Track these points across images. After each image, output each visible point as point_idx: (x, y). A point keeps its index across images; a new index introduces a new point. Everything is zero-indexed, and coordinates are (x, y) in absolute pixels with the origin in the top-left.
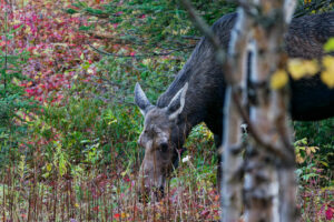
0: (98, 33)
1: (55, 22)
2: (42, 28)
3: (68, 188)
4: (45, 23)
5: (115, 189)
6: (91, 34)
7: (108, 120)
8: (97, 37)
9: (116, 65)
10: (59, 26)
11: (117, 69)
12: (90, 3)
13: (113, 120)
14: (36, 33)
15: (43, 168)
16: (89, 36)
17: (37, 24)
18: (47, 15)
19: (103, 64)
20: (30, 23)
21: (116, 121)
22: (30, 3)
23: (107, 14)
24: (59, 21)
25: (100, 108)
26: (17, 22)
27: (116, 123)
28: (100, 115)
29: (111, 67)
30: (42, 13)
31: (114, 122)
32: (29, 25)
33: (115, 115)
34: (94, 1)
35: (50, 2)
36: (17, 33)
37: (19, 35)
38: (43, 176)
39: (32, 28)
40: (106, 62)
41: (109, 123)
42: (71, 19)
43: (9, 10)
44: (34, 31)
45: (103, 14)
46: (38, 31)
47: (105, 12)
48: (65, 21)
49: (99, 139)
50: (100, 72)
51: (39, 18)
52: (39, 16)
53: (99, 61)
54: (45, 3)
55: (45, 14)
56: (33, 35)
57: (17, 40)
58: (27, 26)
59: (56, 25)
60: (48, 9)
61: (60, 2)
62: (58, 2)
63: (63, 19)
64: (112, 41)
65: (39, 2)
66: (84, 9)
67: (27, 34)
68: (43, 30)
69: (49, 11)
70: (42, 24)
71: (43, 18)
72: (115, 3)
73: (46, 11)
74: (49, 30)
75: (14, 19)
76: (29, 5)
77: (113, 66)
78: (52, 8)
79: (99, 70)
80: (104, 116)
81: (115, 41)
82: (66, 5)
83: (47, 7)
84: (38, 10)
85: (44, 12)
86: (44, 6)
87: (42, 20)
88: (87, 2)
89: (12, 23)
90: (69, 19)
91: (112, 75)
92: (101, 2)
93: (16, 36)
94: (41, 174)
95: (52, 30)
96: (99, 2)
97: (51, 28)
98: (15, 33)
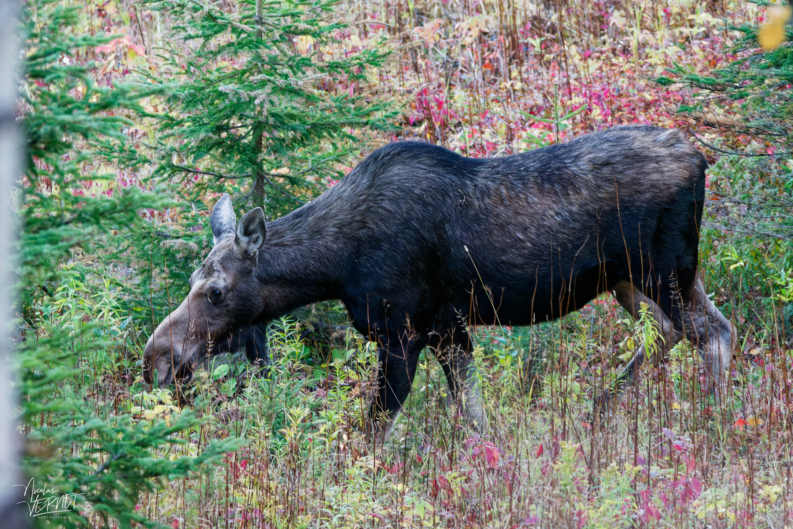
0: (710, 117)
1: (642, 100)
2: (619, 109)
3: (661, 377)
4: (624, 100)
5: (739, 377)
6: (697, 119)
7: (730, 263)
8: (710, 125)
9: (742, 169)
10: (648, 105)
11: (745, 176)
12: (700, 66)
13: (736, 262)
14: (610, 118)
15: (621, 345)
16: (694, 122)
17: (611, 102)
18: (627, 88)
19: (721, 168)
20: (599, 101)
21: (743, 264)
22: (600, 69)
23: (724, 84)
24: (648, 97)
25: (716, 243)
26: (577, 100)
27: (742, 267)
28: (715, 253)
29: (735, 173)
30: (619, 83)
31: (738, 265)
32: (597, 104)
33: (741, 254)
34: (706, 63)
35: (633, 65)
36: (578, 117)
37: (582, 122)
38: (621, 357)
39: (603, 110)
40: (726, 165)
41: (732, 267)
42: (668, 93)
43: (565, 80)
44: (605, 115)
45: (719, 84)
46: (613, 114)
47: (721, 81)
48: (657, 98)
49: (713, 294)
50: (716, 183)
51: (615, 94)
52: (614, 89)
53: (714, 162)
54: (626, 67)
55: (625, 86)
56: (605, 121)
57: (577, 130)
58: (594, 106)
59: (643, 104)
60: (629, 78)
61: (650, 65)
62: (647, 65)
63: (653, 94)
64: (733, 129)
65: (613, 65)
66: (685, 77)
67: (594, 120)
68: (620, 113)
69: (632, 81)
70: (619, 104)
71: (621, 92)
72: (736, 66)
73: (626, 80)
74: (631, 113)
75: (573, 95)
76: (598, 71)
77: (737, 171)
78: (636, 75)
79: (715, 179)
80: (722, 255)
81: (737, 129)
82: (660, 70)
83: (628, 74)
84: (613, 78)
85: (623, 82)
86: (622, 72)
87: (620, 96)
88: (695, 64)
89: (569, 103)
90: (665, 93)
91: (736, 187)
92: (719, 65)
93: (577, 124)
94: (618, 354)
95: (637, 111)
96: (715, 65)
97: (634, 109)
98: (574, 119)
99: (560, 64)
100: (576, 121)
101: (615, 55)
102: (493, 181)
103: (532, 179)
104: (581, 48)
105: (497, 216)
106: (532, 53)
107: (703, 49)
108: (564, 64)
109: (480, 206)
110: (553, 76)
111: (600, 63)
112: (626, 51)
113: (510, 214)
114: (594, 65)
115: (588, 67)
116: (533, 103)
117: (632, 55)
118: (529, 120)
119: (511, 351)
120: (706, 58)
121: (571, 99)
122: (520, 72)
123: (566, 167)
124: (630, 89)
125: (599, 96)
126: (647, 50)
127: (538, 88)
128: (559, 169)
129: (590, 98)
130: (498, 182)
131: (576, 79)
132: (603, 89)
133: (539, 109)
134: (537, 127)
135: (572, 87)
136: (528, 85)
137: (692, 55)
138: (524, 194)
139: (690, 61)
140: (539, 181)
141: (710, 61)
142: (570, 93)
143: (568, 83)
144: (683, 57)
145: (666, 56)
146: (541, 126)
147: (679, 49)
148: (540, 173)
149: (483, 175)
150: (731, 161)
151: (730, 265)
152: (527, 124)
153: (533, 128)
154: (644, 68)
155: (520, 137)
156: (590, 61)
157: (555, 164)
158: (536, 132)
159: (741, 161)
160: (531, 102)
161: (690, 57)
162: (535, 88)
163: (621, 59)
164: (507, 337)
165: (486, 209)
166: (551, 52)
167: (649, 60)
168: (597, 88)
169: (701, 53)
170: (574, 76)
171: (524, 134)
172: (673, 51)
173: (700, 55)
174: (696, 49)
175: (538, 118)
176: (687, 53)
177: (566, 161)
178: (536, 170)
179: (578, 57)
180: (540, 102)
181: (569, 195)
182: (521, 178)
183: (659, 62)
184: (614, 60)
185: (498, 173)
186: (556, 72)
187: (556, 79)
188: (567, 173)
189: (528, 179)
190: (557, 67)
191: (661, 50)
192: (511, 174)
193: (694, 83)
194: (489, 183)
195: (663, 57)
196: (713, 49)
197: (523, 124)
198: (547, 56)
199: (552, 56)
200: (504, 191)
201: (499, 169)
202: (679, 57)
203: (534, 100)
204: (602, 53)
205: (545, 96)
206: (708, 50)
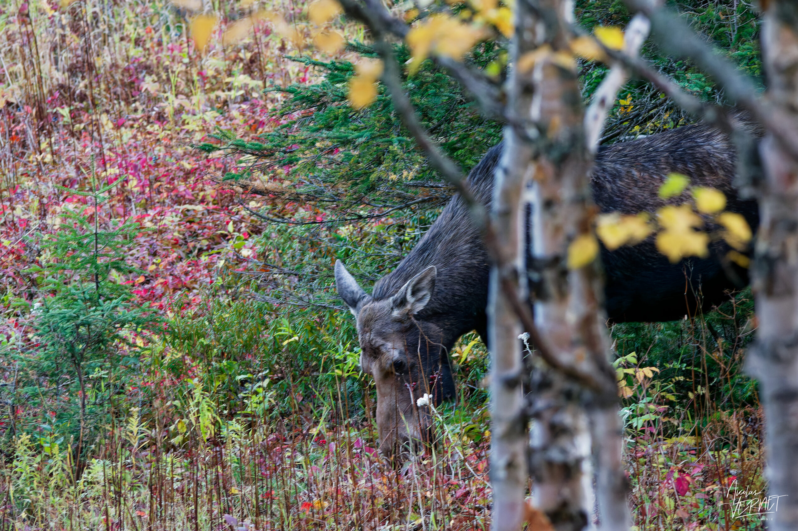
0: (257, 184)
1: (180, 169)
2: (157, 179)
3: (218, 460)
4: (162, 170)
5: (300, 458)
6: (244, 187)
7: (283, 338)
8: (256, 192)
9: (291, 238)
10: (188, 174)
11: (294, 246)
12: (241, 131)
13: (290, 337)
14: (147, 190)
15: (172, 428)
16: (241, 190)
17: (148, 173)
18: (165, 156)
19: (268, 238)
20: (136, 171)
21: (297, 338)
22: (135, 137)
23: (271, 150)
24: (188, 166)
25: (267, 317)
26: (113, 171)
27: (296, 342)
28: (267, 328)
29: (283, 243)
30: (156, 152)
31: (292, 339)
32: (133, 175)
33: (294, 328)
34: (247, 127)
35: (169, 132)
36: (114, 190)
37: (118, 194)
38: (172, 441)
39: (140, 180)
40: (274, 235)
41: (285, 343)
42: (208, 161)
43: (98, 150)
44: (143, 186)
45: (265, 149)
46: (150, 185)
47: (268, 145)
48: (197, 166)
49: (268, 371)
50: (264, 253)
51: (152, 163)
52: (151, 159)
53: (260, 233)
54: (161, 135)
55: (162, 154)
56: (143, 193)
57: (113, 203)
58: (131, 177)
59: (182, 174)
60: (166, 146)
61: (188, 132)
62: (184, 132)
63: (193, 163)
64: (283, 197)
65: (149, 133)
66: (230, 143)
67: (131, 192)
68: (159, 183)
69: (168, 149)
70: (156, 173)
71: (158, 161)
72: (285, 130)
73: (163, 149)
74: (169, 183)
75: (108, 166)
76: (133, 140)
77: (286, 241)
78: (173, 142)
79: (262, 250)
80: (275, 330)
81: (287, 196)
82: (198, 136)
83: (164, 142)
84: (149, 147)
85: (160, 151)
86: (158, 140)
87: (157, 165)
88: (236, 130)
89: (104, 174)
90: (205, 161)
91: (286, 258)
92: (260, 130)
93: (112, 196)
94: (169, 438)
95: (176, 182)
96: (256, 130)
97: (173, 179)
98: (110, 192)
99: (91, 135)
100: (112, 194)
101: (149, 123)
102: (622, 164)
103: (663, 160)
104: (113, 116)
105: (633, 198)
106: (61, 123)
107: (243, 113)
108: (95, 134)
109: (612, 189)
110: (85, 146)
111: (135, 131)
112: (161, 118)
113: (646, 194)
114: (127, 134)
115: (121, 136)
116: (66, 176)
117: (168, 122)
118: (62, 193)
119: (56, 438)
120: (246, 122)
121: (106, 170)
122: (50, 145)
123: (699, 146)
124: (168, 158)
125: (136, 167)
126: (184, 116)
127: (69, 160)
128: (691, 148)
129: (126, 169)
130: (627, 165)
131: (110, 149)
132: (139, 159)
133: (72, 182)
134: (71, 201)
135: (107, 158)
136: (60, 158)
137: (231, 120)
138: (658, 175)
139: (229, 127)
140: (671, 161)
141: (251, 126)
142: (104, 164)
143: (101, 154)
144: (222, 123)
145: (205, 122)
146: (75, 200)
147: (217, 114)
148: (671, 152)
149: (609, 159)
150: (279, 230)
151: (283, 341)
152: (61, 198)
153: (66, 203)
154: (182, 135)
155: (54, 213)
156: (123, 129)
157: (686, 144)
158: (71, 207)
159: (289, 230)
160: (63, 176)
161: (229, 122)
162: (66, 160)
163: (156, 127)
164: (51, 424)
165: (620, 191)
166: (81, 122)
167: (186, 127)
168: (133, 157)
169: (242, 117)
170: (107, 146)
171: (58, 209)
172: (211, 116)
173: (240, 120)
174: (235, 113)
175: (73, 191)
176: (225, 118)
177: (698, 140)
178: (667, 150)
179: (111, 125)
180: (73, 174)
181: (704, 176)
182: (651, 160)
183: (197, 129)
184: (149, 128)
185: (626, 156)
186: (88, 143)
187: (88, 150)
188: (701, 153)
189: (660, 160)
190: (89, 138)
191: (198, 116)
192: (640, 156)
193: (240, 149)
194: (618, 166)
195: (200, 123)
196: (253, 113)
197: (57, 198)
198: (78, 125)
199: (82, 126)
200: (635, 173)
201: (625, 152)
202: (218, 122)
203: (67, 173)
204: (135, 120)
205: (78, 168)
206: (249, 114)
